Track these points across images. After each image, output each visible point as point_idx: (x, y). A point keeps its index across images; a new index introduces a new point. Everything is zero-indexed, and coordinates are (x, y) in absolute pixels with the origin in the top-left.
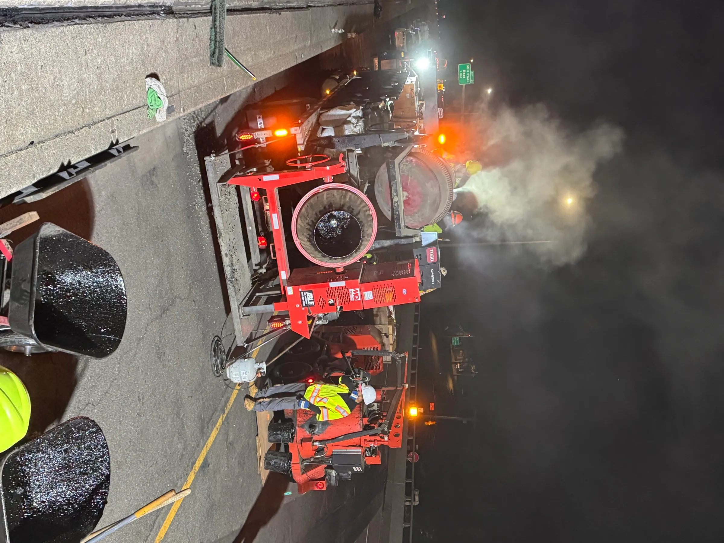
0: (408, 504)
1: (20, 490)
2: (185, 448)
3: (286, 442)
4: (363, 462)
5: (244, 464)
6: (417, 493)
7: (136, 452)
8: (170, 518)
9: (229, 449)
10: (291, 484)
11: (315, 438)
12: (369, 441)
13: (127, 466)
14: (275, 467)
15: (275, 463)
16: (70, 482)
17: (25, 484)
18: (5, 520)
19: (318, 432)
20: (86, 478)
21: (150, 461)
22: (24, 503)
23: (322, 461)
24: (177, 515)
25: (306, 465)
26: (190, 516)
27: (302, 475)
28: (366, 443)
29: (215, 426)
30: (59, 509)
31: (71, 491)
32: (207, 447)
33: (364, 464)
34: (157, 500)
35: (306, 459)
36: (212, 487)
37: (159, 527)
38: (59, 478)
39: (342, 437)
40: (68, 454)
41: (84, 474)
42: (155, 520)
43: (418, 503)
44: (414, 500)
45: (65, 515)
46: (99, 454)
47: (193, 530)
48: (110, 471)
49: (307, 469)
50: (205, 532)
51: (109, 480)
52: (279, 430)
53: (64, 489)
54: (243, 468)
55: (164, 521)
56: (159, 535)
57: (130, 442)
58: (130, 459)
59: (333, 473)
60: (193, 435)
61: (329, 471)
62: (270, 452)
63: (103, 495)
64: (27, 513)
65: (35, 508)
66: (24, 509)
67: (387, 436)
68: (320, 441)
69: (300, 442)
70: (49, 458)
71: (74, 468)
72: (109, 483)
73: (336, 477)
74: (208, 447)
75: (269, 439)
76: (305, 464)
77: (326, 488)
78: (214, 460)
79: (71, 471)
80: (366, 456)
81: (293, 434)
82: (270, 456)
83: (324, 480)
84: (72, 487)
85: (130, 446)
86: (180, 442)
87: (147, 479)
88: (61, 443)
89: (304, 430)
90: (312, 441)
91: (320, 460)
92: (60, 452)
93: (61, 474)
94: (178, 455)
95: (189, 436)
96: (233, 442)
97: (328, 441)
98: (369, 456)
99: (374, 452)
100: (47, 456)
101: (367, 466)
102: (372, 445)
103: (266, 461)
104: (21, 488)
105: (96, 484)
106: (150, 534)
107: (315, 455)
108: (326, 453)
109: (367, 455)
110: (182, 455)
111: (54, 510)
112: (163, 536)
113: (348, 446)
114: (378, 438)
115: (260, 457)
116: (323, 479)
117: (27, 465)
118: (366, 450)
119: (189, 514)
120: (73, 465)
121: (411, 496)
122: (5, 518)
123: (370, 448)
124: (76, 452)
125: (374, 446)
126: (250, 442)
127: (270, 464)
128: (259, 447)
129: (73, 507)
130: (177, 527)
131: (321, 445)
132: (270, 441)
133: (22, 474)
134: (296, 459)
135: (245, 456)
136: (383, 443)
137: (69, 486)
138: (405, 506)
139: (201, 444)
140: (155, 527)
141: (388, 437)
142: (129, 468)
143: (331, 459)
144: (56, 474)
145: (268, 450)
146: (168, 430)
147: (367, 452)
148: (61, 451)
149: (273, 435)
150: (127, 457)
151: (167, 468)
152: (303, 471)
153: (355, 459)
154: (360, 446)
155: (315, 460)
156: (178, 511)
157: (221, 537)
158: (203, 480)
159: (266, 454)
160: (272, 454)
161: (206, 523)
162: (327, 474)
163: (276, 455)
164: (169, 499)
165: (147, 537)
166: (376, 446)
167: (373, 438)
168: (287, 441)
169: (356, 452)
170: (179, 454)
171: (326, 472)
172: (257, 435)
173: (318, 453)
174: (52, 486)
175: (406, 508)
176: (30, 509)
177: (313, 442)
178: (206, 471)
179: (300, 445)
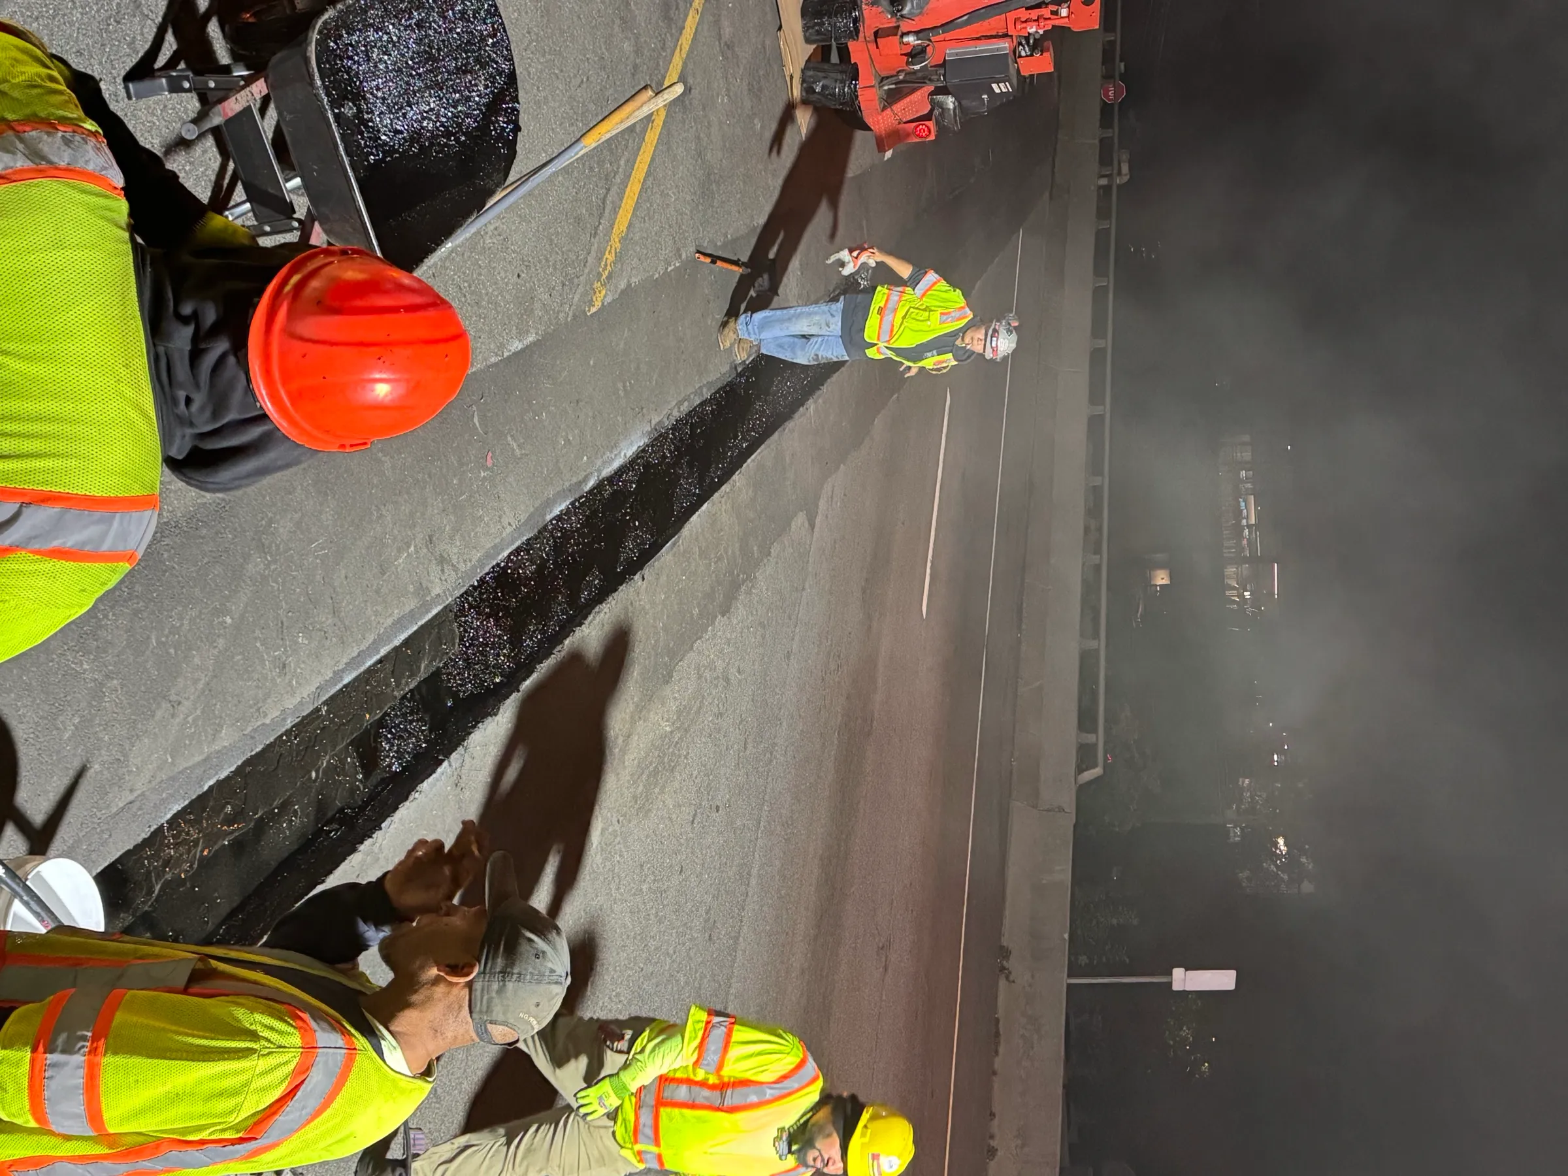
0: (1103, 182)
1: (351, 108)
2: (638, 51)
3: (843, 41)
4: (1013, 72)
5: (760, 89)
6: (1125, 157)
7: (544, 56)
8: (632, 194)
9: (725, 58)
10: (859, 135)
11: (903, 29)
12: (1026, 21)
13: (533, 85)
14: (826, 96)
15: (823, 87)
16: (441, 89)
17: (358, 96)
18: (343, 153)
19: (910, 13)
20: (470, 82)
21: (575, 76)
22: (362, 133)
23: (924, 78)
24: (643, 189)
25: (889, 89)
26: (670, 193)
27: (883, 111)
28: (1019, 26)
29: (691, 5)
30: (432, 144)
31: (445, 109)
32: (681, 50)
33: (1015, 75)
34: (621, 109)
35: (888, 78)
36: (702, 135)
37: (615, 210)
38: (419, 84)
39: (966, 18)
40: (426, 32)
41: (465, 72)
42: (605, 197)
43: (1126, 179)
44: (1119, 173)
45: (446, 155)
46: (486, 30)
47: (679, 220)
48: (513, 64)
49: (892, 98)
50: (701, 225)
51: (516, 83)
52: (825, 14)
53: (432, 105)
54: (760, 100)
55: (621, 200)
56: (616, 226)
57: (529, 33)
58: (537, 69)
59: (950, 102)
60: (650, 23)
61: (940, 98)
62: (811, 65)
63: (510, 113)
64: (372, 154)
65: (385, 144)
66: (366, 146)
67: (1066, 5)
68: (917, 33)
69: (873, 37)
70: (390, 41)
71: (443, 60)
72: (516, 90)
73: (955, 109)
74: (683, 51)
75: (805, 36)
76: (886, 88)
77: (936, 136)
78: (699, 80)
79: (439, 68)
80: (1020, 56)
81: (856, 21)
82: (811, 73)
83: (930, 120)
84: (448, 100)
85: (530, 42)
86: (626, 38)
87: (575, 113)
88: (406, 7)
89: (880, 9)
90: (900, 33)
91: (920, 75)
92: (408, 26)
93: (420, 75)
94: (627, 65)
95: (643, 24)
96: (732, 42)
97: (935, 32)
98: (1027, 56)
99: (1037, 45)
100: (385, 38)
101: (1022, 80)
102: (1032, 30)
103: (805, 85)
104: (350, 104)
105: (492, 92)
106: (600, 223)
107: (908, 63)
108: (931, 59)
109: (1023, 54)
110: (636, 67)
111: (422, 147)
112: (624, 228)
113: (978, 39)
114: (1045, 12)
115: (792, 78)
116: (928, 117)
117: (350, 58)
118: (1020, 44)
119: (667, 188)
120: (439, 54)
121: (1111, 164)
122: (341, 148)
123: (1027, 39)
124: (440, 27)
125: (1037, 32)
126: (768, 42)
127: (814, 91)
128: (787, 57)
129: (457, 140)
130: (649, 213)
131: (919, 42)
132: (808, 41)
133: (346, 76)
134: (866, 77)
135: (761, 73)
136: (1057, 23)
137: (441, 99)
138: (1100, 187)
139: (669, 44)
140: (607, 211)
141: (1069, 7)
142: (538, 88)
143: (942, 71)
144: (411, 75)
145: (807, 62)
146: (599, 11)
147: (1021, 47)
148: (410, 25)
149: (812, 27)
150: (530, 65)
151: (611, 91)
152: (883, 102)
153: (996, 65)
154: (1006, 36)
155: (908, 78)
156: (645, 180)
157: (734, 237)
158: (684, 122)
159: (803, 71)
160: (815, 69)
161: (700, 208)
162: (934, 105)
163: (824, 71)
164: (642, 106)
165: (596, 228)
166: (1041, 32)
167: (1034, 14)
168: (845, 37)
169: (998, 50)
170: (628, 62)
171: (932, 102)
172: (780, 28)
173: (915, 60)
174: (408, 98)
175: (1101, 191)
176: (376, 147)
177: (902, 36)
178: (687, 102)
179: (872, 46)
